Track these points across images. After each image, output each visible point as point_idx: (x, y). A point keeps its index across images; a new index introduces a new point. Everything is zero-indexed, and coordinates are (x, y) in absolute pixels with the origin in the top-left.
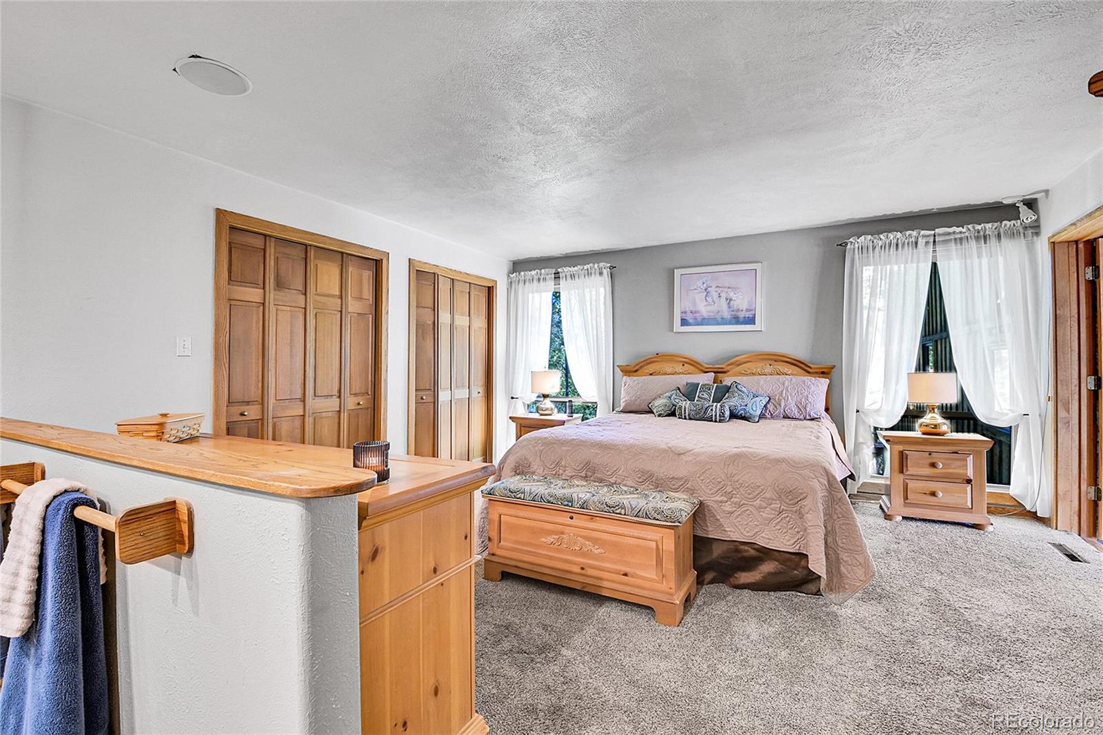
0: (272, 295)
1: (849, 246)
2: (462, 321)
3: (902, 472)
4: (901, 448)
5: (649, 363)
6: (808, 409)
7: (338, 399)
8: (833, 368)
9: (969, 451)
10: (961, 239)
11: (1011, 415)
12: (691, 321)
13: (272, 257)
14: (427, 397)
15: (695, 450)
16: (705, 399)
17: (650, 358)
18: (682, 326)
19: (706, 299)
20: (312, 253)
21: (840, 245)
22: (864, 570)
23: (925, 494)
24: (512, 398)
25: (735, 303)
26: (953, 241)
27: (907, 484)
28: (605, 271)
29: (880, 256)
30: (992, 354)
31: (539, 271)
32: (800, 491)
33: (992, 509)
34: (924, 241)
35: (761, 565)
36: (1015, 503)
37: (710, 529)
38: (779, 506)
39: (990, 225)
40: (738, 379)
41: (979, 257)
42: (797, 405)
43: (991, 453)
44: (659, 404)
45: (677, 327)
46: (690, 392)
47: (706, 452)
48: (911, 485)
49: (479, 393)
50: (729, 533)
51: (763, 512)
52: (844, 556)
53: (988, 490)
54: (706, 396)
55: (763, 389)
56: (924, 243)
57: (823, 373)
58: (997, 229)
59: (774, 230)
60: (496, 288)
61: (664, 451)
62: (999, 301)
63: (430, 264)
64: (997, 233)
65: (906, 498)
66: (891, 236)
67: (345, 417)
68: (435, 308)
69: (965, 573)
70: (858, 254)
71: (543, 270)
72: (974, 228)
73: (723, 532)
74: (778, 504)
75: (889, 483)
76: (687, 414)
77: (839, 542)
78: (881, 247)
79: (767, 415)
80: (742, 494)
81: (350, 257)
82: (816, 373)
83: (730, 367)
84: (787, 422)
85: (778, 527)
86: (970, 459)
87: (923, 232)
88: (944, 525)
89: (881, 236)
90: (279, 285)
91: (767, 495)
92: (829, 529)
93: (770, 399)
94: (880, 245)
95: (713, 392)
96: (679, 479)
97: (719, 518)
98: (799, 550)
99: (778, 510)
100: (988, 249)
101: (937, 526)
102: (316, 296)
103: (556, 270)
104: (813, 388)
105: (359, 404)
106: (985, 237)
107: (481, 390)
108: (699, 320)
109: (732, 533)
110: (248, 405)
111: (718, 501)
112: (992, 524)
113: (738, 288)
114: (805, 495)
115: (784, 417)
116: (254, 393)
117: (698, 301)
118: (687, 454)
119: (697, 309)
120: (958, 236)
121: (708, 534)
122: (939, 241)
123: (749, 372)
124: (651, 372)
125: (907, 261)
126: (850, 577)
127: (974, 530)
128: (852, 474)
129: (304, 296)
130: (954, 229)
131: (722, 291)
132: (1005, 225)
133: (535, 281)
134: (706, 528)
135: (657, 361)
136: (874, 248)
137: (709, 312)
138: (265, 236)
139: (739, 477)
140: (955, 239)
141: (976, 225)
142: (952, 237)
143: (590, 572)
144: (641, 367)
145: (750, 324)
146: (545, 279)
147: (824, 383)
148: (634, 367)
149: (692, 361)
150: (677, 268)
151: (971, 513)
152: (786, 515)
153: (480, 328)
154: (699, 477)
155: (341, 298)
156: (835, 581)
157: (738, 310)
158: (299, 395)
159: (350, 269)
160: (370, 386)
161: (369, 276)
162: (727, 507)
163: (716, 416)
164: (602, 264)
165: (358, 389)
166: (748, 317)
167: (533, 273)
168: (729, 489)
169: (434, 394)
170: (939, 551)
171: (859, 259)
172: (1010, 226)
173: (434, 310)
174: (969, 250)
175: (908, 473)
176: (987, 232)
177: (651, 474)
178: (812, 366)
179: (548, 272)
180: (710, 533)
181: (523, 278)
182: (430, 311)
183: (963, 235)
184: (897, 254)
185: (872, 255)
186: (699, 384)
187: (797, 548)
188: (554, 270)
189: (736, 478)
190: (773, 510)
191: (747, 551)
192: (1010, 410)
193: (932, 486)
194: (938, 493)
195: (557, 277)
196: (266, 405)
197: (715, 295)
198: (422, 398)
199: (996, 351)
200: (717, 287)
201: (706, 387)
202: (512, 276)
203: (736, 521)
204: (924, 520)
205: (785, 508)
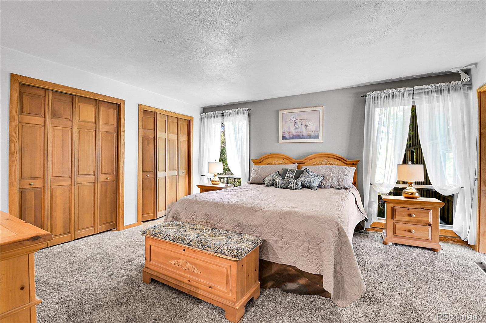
0: (50, 121)
1: (367, 97)
2: (173, 137)
3: (392, 218)
4: (392, 205)
5: (266, 159)
6: (343, 183)
7: (94, 176)
8: (358, 162)
9: (430, 208)
10: (428, 92)
11: (454, 188)
12: (287, 137)
13: (50, 101)
14: (150, 175)
15: (265, 209)
16: (290, 177)
17: (267, 156)
18: (283, 139)
19: (295, 126)
20: (77, 99)
21: (363, 96)
22: (358, 288)
23: (405, 231)
24: (202, 175)
25: (309, 127)
26: (424, 93)
27: (395, 225)
28: (246, 112)
29: (384, 102)
30: (445, 155)
31: (214, 112)
32: (320, 237)
33: (443, 238)
34: (408, 93)
35: (299, 279)
36: (455, 236)
37: (270, 256)
38: (308, 245)
39: (444, 84)
40: (308, 167)
41: (438, 101)
42: (338, 181)
43: (443, 210)
44: (268, 180)
45: (281, 140)
46: (283, 174)
47: (270, 211)
48: (398, 226)
49: (183, 173)
50: (281, 259)
51: (299, 248)
52: (347, 278)
53: (440, 228)
54: (291, 176)
55: (320, 172)
56: (408, 95)
57: (353, 164)
58: (448, 86)
59: (330, 89)
60: (193, 121)
61: (248, 209)
62: (448, 128)
63: (151, 107)
64: (448, 88)
65: (395, 233)
66: (390, 91)
67: (98, 186)
68: (155, 130)
69: (425, 283)
70: (373, 101)
71: (216, 112)
72: (435, 85)
73: (277, 258)
74: (307, 244)
75: (386, 222)
76: (279, 185)
77: (344, 269)
78: (385, 97)
79: (322, 186)
80: (288, 237)
81: (101, 102)
82: (350, 164)
83: (306, 161)
84: (332, 190)
85: (307, 258)
86: (431, 213)
87: (407, 89)
88: (415, 249)
89: (385, 91)
90: (55, 115)
91: (301, 238)
92: (338, 261)
93: (324, 177)
94: (384, 96)
95: (295, 174)
96: (254, 226)
97: (275, 250)
98: (320, 273)
99: (307, 248)
100: (443, 98)
101: (411, 249)
102: (79, 122)
103: (223, 112)
104: (346, 172)
105: (107, 179)
106: (441, 91)
107: (185, 171)
108: (291, 136)
109: (282, 260)
110: (35, 179)
111: (274, 240)
112: (442, 249)
113: (311, 120)
114: (323, 240)
115: (331, 188)
116: (39, 173)
117: (291, 127)
118: (260, 211)
119: (290, 131)
120: (426, 90)
121: (269, 259)
122: (416, 93)
123: (316, 163)
124: (268, 163)
125: (398, 104)
126: (350, 292)
127: (432, 252)
128: (366, 218)
129: (71, 122)
130: (424, 86)
131: (303, 122)
132: (453, 84)
133: (213, 118)
134: (268, 256)
135: (271, 158)
136: (381, 97)
137: (296, 132)
138: (45, 89)
139: (287, 226)
140: (425, 92)
141: (436, 84)
142: (423, 91)
143: (193, 283)
144: (263, 160)
145: (316, 138)
146: (217, 116)
147: (353, 169)
148: (259, 161)
149: (287, 157)
150: (280, 110)
151: (431, 242)
152: (312, 251)
153: (184, 140)
154: (264, 226)
155: (96, 124)
156: (341, 293)
157: (311, 131)
158: (69, 174)
159: (101, 108)
160: (114, 169)
161: (114, 112)
162: (280, 244)
163: (294, 186)
164: (244, 109)
165: (106, 171)
166: (316, 135)
167: (212, 113)
168: (281, 233)
169: (154, 174)
170: (411, 266)
171: (373, 104)
172: (455, 84)
173: (154, 131)
174: (432, 98)
175: (396, 219)
176: (442, 88)
177: (240, 222)
178: (347, 160)
179: (218, 113)
180: (270, 259)
181: (207, 116)
182: (152, 131)
183: (429, 90)
184: (393, 101)
185: (379, 101)
186: (288, 169)
187: (318, 271)
188: (222, 112)
189: (285, 227)
190: (305, 248)
191: (291, 270)
192: (454, 185)
193: (410, 227)
194: (412, 231)
195: (223, 115)
196: (46, 179)
197: (299, 124)
198: (147, 176)
199: (447, 153)
200: (301, 119)
201: (292, 171)
202: (202, 115)
203: (284, 252)
204: (405, 245)
205: (312, 247)
